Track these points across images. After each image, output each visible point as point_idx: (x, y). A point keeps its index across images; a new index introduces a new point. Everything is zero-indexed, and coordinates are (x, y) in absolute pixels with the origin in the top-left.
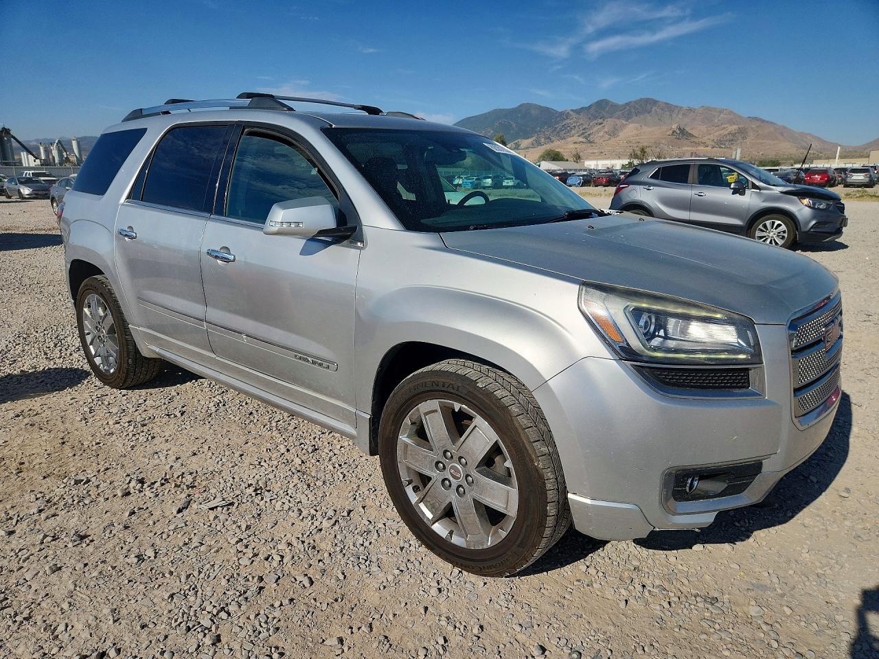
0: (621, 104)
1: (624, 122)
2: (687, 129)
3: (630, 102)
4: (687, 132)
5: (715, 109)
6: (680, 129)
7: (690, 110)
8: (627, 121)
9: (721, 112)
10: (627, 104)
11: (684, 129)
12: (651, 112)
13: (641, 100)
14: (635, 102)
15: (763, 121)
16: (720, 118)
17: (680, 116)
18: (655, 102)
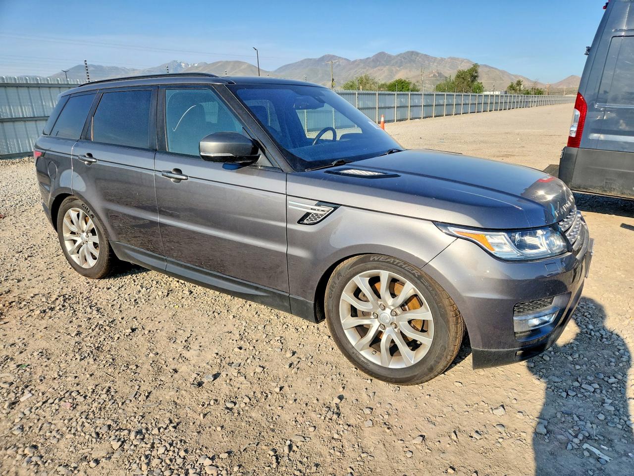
0: (394, 55)
1: (398, 69)
2: (442, 72)
3: (401, 54)
4: (443, 75)
5: (458, 58)
6: (438, 73)
7: (442, 60)
8: (399, 67)
9: (462, 61)
10: (399, 55)
11: (441, 73)
12: (415, 61)
13: (408, 52)
14: (404, 53)
15: (490, 67)
16: (462, 66)
17: (436, 64)
18: (417, 54)
